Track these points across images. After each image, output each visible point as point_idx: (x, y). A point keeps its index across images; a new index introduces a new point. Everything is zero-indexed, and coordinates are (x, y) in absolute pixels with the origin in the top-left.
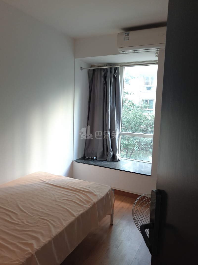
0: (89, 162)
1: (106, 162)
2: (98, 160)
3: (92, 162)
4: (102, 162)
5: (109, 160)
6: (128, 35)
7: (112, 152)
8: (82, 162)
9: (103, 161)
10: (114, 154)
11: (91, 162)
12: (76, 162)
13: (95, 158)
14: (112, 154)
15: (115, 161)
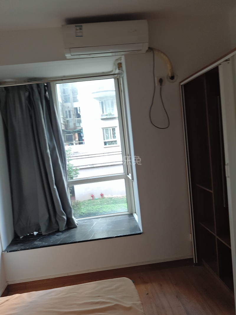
0: (35, 244)
1: (61, 233)
2: (45, 235)
3: (40, 243)
4: (55, 236)
5: (64, 229)
6: (81, 29)
7: (64, 215)
8: (23, 248)
9: (54, 233)
10: (69, 216)
11: (37, 243)
12: (10, 251)
13: (35, 233)
14: (65, 218)
15: (73, 227)
